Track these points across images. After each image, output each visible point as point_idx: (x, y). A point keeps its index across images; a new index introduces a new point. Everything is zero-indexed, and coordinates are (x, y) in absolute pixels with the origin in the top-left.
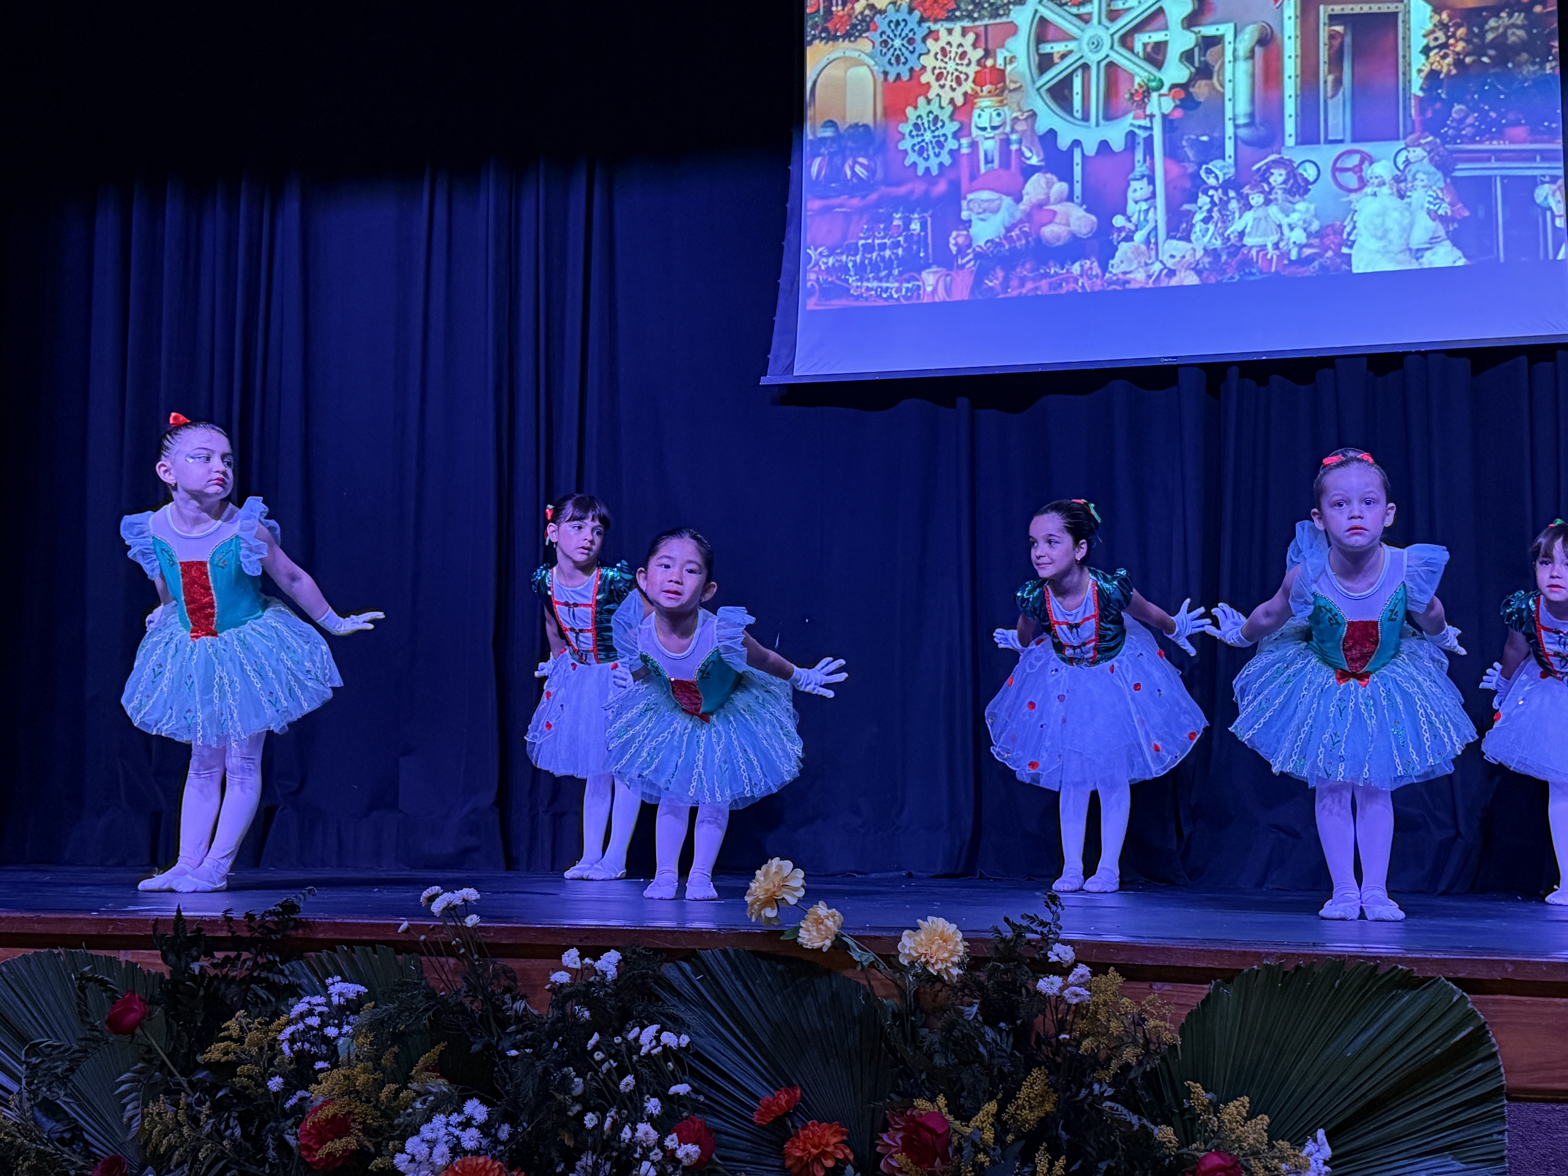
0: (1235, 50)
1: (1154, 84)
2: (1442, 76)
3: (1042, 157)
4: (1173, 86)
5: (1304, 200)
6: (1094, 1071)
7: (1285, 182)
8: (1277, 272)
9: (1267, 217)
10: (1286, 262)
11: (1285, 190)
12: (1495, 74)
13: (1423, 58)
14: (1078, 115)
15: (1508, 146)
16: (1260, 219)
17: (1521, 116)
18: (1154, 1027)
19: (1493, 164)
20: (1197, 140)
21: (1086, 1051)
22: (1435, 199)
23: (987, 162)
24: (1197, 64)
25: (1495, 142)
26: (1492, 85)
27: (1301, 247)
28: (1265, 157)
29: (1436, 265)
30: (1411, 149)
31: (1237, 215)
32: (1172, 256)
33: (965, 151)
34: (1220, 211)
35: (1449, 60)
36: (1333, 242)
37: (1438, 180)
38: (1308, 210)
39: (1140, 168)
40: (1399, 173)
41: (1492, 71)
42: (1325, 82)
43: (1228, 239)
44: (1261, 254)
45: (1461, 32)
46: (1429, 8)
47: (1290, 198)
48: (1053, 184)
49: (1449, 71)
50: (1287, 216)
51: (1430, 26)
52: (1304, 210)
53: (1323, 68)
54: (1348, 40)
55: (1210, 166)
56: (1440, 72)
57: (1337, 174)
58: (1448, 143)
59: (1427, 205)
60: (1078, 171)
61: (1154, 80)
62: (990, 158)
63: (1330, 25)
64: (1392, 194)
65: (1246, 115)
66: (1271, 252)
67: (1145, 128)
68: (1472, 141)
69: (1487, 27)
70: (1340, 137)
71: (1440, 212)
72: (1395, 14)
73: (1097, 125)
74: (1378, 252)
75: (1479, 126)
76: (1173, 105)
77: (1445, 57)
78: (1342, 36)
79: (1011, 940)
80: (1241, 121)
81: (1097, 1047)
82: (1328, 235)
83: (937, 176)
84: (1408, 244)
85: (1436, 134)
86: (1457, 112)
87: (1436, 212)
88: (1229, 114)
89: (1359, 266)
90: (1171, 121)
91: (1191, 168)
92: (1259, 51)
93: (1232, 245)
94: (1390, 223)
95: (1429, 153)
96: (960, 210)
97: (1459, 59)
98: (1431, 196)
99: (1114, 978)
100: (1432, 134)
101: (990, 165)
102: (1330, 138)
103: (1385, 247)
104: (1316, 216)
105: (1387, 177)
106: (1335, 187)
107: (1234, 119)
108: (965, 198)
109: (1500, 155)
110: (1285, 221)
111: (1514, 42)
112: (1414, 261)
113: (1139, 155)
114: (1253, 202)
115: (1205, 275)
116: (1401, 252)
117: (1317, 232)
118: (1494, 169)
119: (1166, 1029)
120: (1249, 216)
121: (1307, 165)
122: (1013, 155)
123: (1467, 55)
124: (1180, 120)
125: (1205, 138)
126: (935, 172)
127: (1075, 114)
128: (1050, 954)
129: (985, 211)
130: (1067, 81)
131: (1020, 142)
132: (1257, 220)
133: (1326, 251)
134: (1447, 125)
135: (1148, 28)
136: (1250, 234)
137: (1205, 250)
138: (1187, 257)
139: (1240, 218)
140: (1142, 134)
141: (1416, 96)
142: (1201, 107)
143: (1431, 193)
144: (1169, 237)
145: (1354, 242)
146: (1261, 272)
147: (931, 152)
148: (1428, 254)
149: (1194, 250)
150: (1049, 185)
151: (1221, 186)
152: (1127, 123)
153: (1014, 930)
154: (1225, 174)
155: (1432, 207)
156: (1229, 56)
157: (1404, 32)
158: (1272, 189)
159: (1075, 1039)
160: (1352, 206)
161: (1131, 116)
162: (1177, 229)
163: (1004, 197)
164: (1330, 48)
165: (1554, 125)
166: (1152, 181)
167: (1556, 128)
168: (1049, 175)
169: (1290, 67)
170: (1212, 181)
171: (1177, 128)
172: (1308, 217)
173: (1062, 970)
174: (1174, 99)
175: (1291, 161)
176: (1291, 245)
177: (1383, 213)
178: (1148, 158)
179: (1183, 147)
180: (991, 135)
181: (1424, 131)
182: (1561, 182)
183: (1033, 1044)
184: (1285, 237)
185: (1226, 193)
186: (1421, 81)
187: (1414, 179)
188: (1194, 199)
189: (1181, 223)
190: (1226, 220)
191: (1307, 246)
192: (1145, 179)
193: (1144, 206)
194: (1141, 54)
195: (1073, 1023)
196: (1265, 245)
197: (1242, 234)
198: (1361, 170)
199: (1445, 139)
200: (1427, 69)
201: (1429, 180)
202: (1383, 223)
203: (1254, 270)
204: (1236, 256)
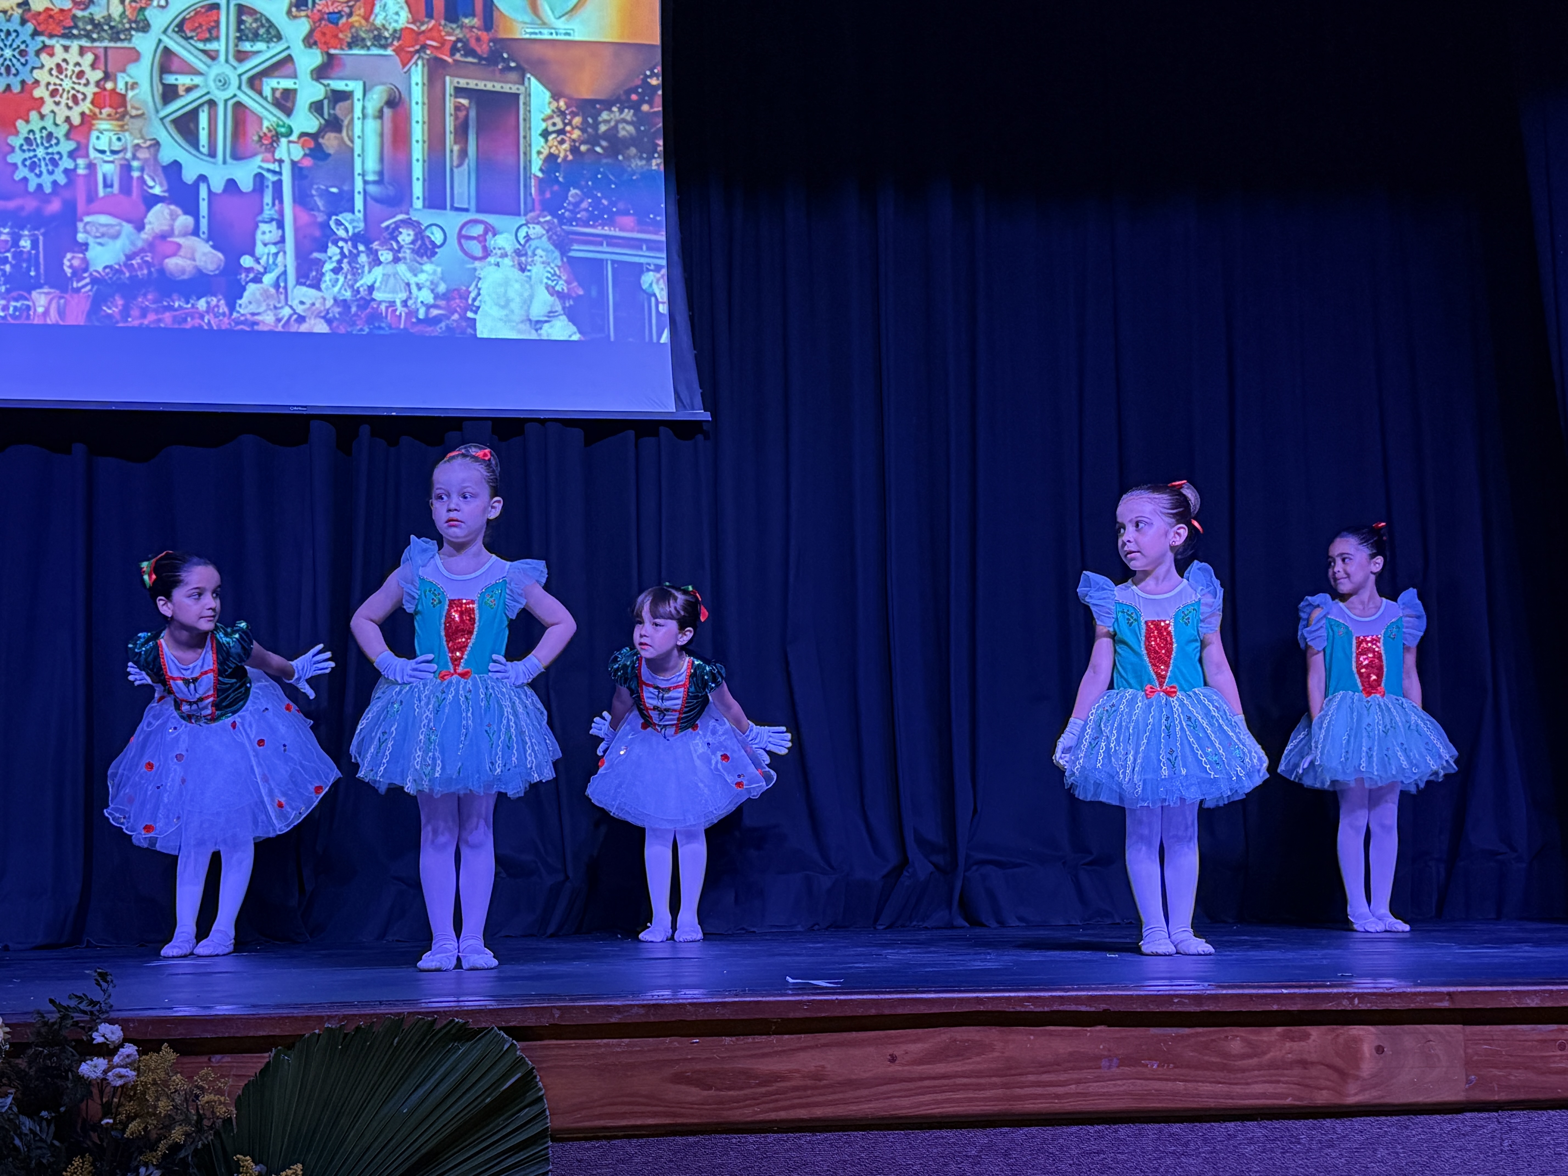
0: (364, 108)
1: (283, 130)
2: (559, 160)
3: (166, 188)
4: (303, 135)
5: (432, 263)
6: (141, 1154)
7: (413, 242)
8: (405, 328)
9: (396, 274)
10: (414, 320)
11: (413, 251)
12: (606, 164)
13: (542, 140)
14: (205, 150)
15: (618, 233)
16: (389, 276)
17: (630, 206)
18: (207, 1102)
19: (605, 248)
20: (327, 191)
21: (132, 1134)
22: (553, 275)
23: (106, 185)
24: (326, 116)
25: (606, 228)
26: (605, 176)
27: (428, 307)
28: (394, 216)
29: (554, 337)
30: (531, 226)
31: (366, 269)
32: (302, 303)
33: (81, 171)
34: (349, 263)
35: (566, 146)
36: (460, 307)
37: (555, 258)
38: (435, 272)
39: (269, 212)
40: (520, 247)
41: (604, 161)
42: (452, 151)
43: (358, 292)
44: (390, 310)
45: (577, 120)
46: (548, 94)
47: (418, 259)
48: (178, 216)
49: (566, 157)
50: (416, 275)
51: (548, 112)
52: (431, 272)
53: (449, 138)
54: (473, 114)
55: (339, 218)
56: (557, 157)
57: (463, 241)
58: (565, 224)
59: (545, 280)
60: (204, 206)
61: (283, 126)
62: (109, 182)
63: (456, 97)
64: (513, 266)
65: (375, 173)
66: (400, 309)
67: (274, 172)
68: (587, 225)
69: (600, 119)
70: (466, 206)
71: (558, 288)
72: (517, 96)
73: (225, 162)
74: (501, 320)
75: (592, 212)
76: (302, 153)
77: (562, 142)
78: (467, 109)
79: (54, 1024)
80: (371, 177)
81: (146, 1128)
82: (454, 299)
83: (49, 194)
84: (528, 316)
85: (554, 214)
86: (573, 196)
87: (553, 287)
88: (358, 169)
89: (483, 331)
90: (301, 169)
91: (321, 218)
92: (387, 112)
93: (362, 298)
94: (511, 294)
95: (548, 231)
96: (75, 232)
97: (575, 146)
98: (550, 272)
99: (168, 1054)
100: (551, 214)
101: (109, 190)
102: (456, 205)
103: (506, 315)
104: (443, 279)
105: (509, 249)
106: (460, 253)
107: (363, 175)
108: (82, 220)
109: (611, 241)
110: (413, 280)
111: (624, 136)
112: (533, 332)
113: (268, 198)
114: (382, 259)
115: (335, 324)
116: (522, 322)
117: (444, 294)
118: (606, 253)
119: (220, 1103)
120: (378, 271)
121: (434, 228)
122: (135, 183)
123: (582, 143)
124: (309, 169)
125: (334, 190)
126: (48, 189)
127: (202, 149)
128: (95, 1035)
129: (103, 235)
130: (194, 114)
131: (142, 169)
132: (386, 276)
133: (453, 314)
134: (564, 208)
135: (276, 74)
136: (379, 289)
137: (335, 300)
138: (317, 305)
139: (370, 272)
140: (271, 178)
141: (535, 176)
142: (330, 159)
143: (549, 269)
144: (298, 283)
145: (478, 308)
146: (390, 327)
147: (44, 169)
148: (546, 326)
149: (324, 299)
150: (173, 217)
151: (351, 239)
152: (256, 164)
153: (59, 1011)
154: (354, 228)
155: (550, 282)
156: (358, 113)
157: (525, 114)
158: (400, 247)
159: (121, 1122)
160: (477, 274)
161: (259, 158)
162: (307, 277)
163: (124, 224)
164: (456, 118)
165: (658, 218)
166: (281, 225)
167: (660, 221)
168: (173, 207)
169: (418, 132)
170: (341, 233)
171: (306, 177)
172: (436, 279)
173: (107, 1051)
174: (303, 147)
175: (419, 223)
176: (419, 305)
177: (506, 283)
178: (277, 202)
179: (313, 196)
180: (111, 159)
181: (543, 210)
182: (664, 271)
183: (79, 1130)
184: (414, 295)
185: (355, 247)
186: (540, 162)
187: (534, 255)
188: (324, 249)
189: (311, 270)
190: (356, 273)
191: (435, 306)
192: (274, 223)
193: (273, 249)
194: (270, 98)
195: (119, 1105)
196: (394, 302)
197: (371, 289)
198: (485, 240)
199: (562, 220)
200: (546, 152)
201: (546, 256)
202: (506, 292)
203: (383, 325)
204: (366, 309)
